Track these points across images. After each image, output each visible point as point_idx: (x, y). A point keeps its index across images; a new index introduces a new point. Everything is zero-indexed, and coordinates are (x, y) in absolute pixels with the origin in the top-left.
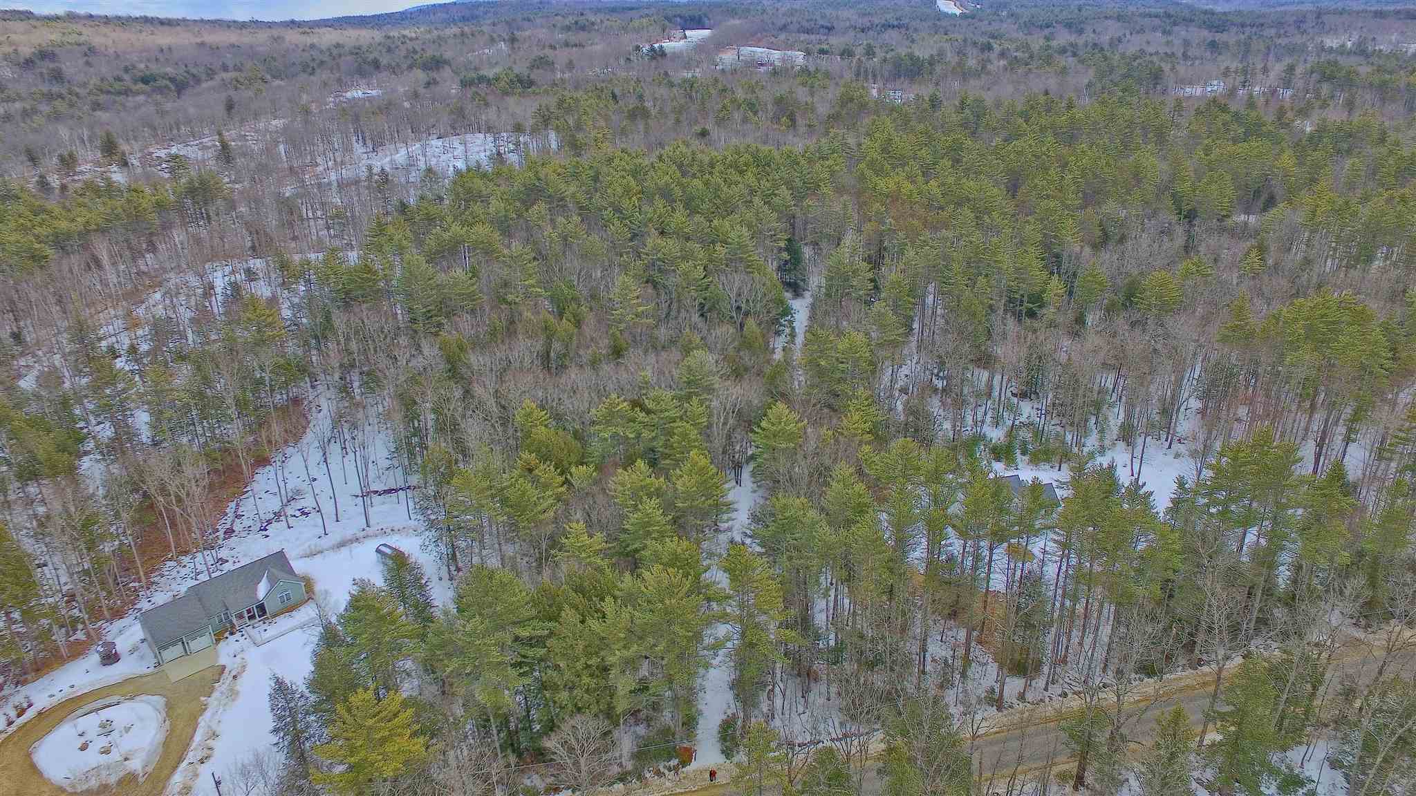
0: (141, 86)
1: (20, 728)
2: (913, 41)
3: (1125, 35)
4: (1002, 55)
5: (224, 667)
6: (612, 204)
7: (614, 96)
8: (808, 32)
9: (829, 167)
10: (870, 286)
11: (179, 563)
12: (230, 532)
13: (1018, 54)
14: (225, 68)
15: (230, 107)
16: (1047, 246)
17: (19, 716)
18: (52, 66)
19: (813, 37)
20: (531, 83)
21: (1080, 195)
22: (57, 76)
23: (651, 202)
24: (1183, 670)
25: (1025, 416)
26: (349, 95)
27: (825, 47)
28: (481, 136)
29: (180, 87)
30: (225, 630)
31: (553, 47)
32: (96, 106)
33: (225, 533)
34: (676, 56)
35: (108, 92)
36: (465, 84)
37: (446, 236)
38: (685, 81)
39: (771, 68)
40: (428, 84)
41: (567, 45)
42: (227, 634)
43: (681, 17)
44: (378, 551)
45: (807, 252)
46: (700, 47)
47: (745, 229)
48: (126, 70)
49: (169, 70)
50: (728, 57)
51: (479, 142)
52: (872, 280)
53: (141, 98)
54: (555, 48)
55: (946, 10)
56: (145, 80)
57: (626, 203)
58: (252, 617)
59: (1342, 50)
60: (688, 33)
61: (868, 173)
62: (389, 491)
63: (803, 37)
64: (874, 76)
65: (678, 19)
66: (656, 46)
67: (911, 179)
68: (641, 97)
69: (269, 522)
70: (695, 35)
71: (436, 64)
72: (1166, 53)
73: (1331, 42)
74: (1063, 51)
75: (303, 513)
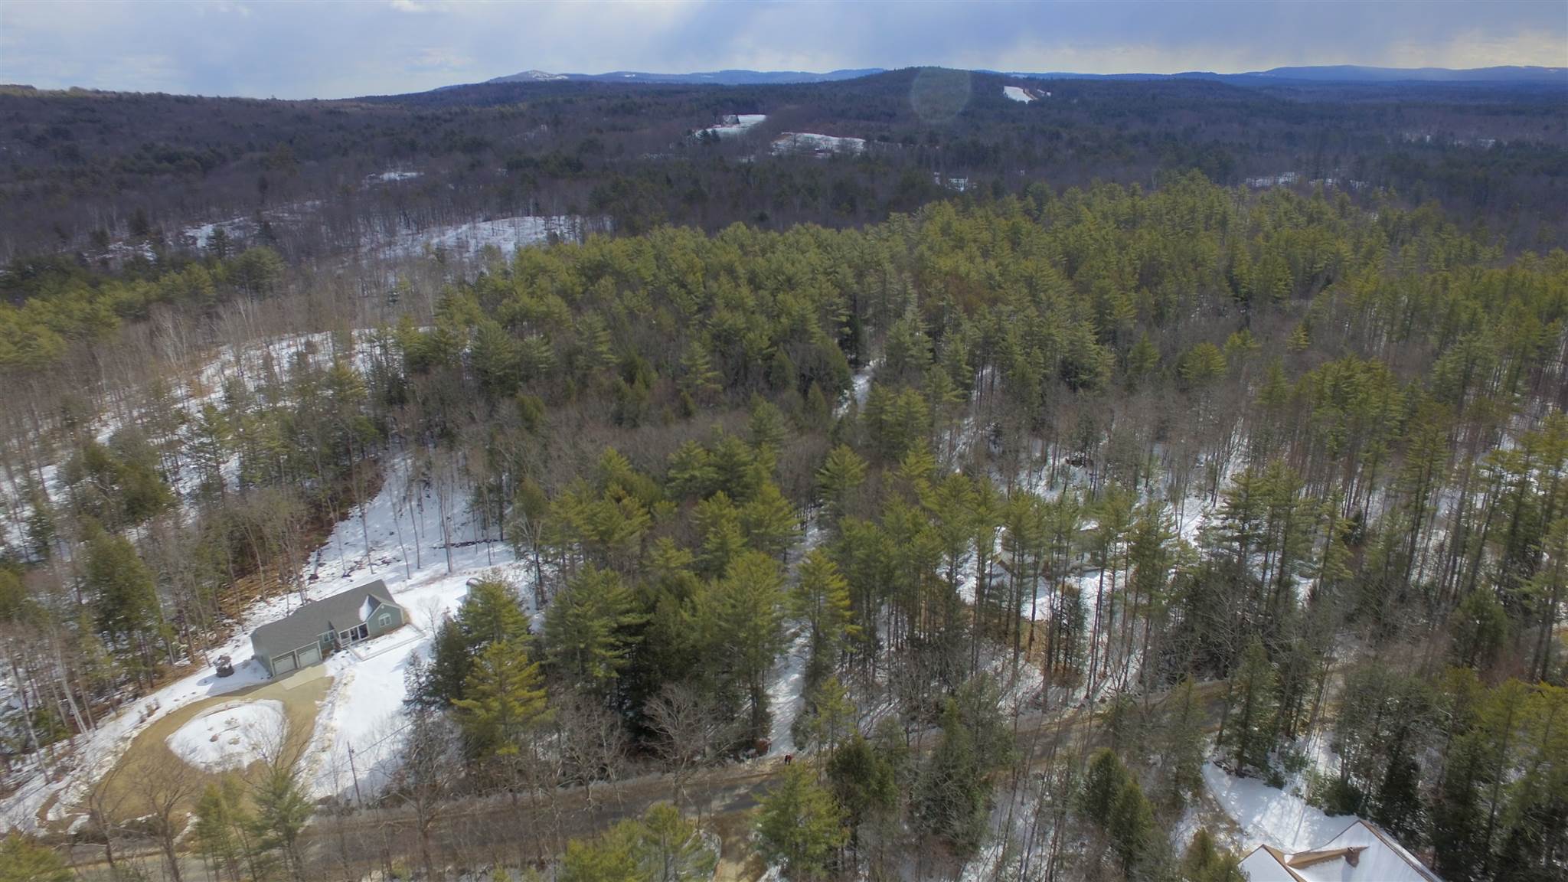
0: (165, 164)
1: (153, 725)
2: (978, 128)
3: (1200, 125)
4: (1071, 143)
5: (333, 678)
6: (676, 280)
7: (669, 181)
8: (869, 118)
9: (890, 247)
10: (930, 355)
11: (268, 603)
12: (314, 577)
13: (1088, 143)
14: (251, 148)
15: (263, 186)
16: (1100, 321)
17: (149, 715)
18: (66, 143)
19: (873, 124)
20: (579, 167)
21: (1137, 276)
22: (72, 155)
23: (716, 278)
24: (1211, 680)
25: (1078, 480)
26: (386, 176)
27: (886, 134)
28: (531, 219)
29: (207, 167)
30: (330, 648)
31: (600, 131)
32: (122, 184)
33: (310, 579)
34: (731, 140)
35: (131, 171)
36: (513, 166)
37: (517, 306)
38: (741, 166)
39: (829, 155)
40: (473, 166)
41: (614, 128)
42: (332, 652)
43: (733, 101)
44: (468, 584)
45: (869, 329)
46: (755, 131)
47: (809, 303)
48: (146, 148)
49: (191, 149)
50: (782, 144)
51: (529, 225)
52: (931, 350)
53: (167, 177)
54: (602, 132)
55: (1014, 98)
56: (171, 159)
57: (690, 278)
58: (355, 638)
59: (1421, 144)
60: (741, 118)
61: (927, 253)
62: (466, 544)
63: (862, 123)
64: (937, 164)
65: (730, 104)
66: (709, 130)
67: (971, 259)
68: (696, 182)
69: (352, 569)
70: (750, 120)
71: (476, 146)
72: (1240, 144)
73: (1410, 136)
74: (1134, 140)
75: (384, 562)
